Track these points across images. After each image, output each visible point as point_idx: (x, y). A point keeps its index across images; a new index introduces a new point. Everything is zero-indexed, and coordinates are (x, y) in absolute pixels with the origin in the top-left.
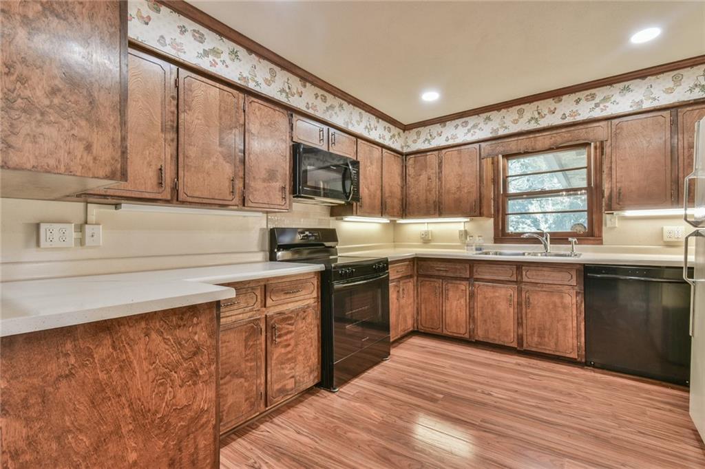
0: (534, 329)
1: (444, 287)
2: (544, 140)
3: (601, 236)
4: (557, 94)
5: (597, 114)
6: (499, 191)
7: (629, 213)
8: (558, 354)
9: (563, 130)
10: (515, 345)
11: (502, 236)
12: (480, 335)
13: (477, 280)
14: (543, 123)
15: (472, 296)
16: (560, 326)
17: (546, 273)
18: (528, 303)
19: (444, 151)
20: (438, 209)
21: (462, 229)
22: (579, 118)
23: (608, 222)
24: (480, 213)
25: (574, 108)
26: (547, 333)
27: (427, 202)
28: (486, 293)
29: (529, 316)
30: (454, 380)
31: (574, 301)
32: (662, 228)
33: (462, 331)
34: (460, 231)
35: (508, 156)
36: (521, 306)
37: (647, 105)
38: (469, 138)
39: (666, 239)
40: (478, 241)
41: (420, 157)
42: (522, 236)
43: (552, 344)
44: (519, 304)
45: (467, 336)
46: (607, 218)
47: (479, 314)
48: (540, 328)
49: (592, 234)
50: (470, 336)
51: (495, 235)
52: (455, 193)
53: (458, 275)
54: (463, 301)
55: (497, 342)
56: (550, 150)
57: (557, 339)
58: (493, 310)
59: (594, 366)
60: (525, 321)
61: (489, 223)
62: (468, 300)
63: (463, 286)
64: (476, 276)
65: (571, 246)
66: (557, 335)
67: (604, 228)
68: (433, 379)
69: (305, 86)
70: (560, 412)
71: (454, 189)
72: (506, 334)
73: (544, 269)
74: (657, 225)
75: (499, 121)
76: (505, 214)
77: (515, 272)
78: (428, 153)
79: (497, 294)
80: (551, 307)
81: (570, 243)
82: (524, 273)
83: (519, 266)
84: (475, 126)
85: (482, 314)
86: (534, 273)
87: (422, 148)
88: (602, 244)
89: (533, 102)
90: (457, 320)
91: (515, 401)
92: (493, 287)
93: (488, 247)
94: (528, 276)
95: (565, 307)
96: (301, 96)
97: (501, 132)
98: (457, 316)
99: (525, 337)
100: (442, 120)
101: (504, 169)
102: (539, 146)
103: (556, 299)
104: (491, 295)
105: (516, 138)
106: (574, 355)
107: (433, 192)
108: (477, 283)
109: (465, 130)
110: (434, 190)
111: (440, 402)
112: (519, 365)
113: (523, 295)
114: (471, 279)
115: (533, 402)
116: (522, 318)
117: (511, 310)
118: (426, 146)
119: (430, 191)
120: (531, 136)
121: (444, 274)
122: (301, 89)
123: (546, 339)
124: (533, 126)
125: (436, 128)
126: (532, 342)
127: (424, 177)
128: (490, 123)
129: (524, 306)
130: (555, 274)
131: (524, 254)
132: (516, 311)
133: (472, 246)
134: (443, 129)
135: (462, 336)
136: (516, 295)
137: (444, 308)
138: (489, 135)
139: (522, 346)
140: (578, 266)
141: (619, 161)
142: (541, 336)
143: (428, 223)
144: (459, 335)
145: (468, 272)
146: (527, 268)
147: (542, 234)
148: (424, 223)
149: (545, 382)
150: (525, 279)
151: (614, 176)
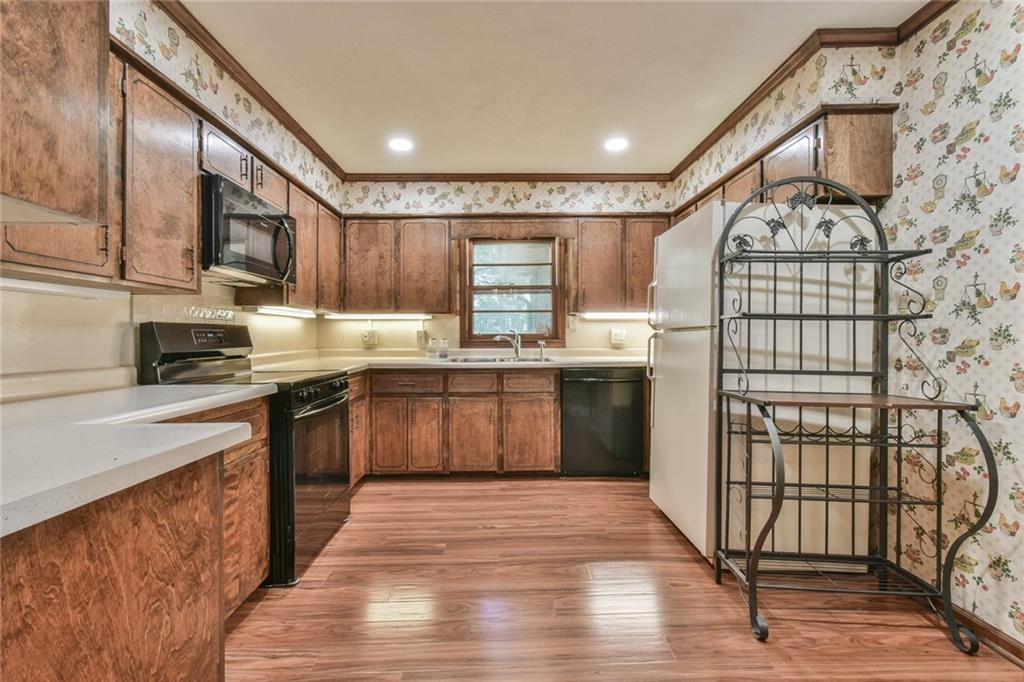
0: (515, 446)
1: (410, 408)
2: (519, 228)
3: (564, 339)
4: (533, 179)
5: (567, 209)
6: (465, 283)
7: (588, 315)
8: (537, 469)
9: (537, 220)
10: (495, 468)
11: (468, 339)
12: (456, 464)
13: (452, 394)
14: (519, 208)
15: (447, 415)
16: (539, 437)
17: (527, 381)
18: (509, 416)
19: (403, 222)
20: (393, 300)
21: (421, 329)
22: (552, 211)
23: (571, 324)
24: (449, 309)
25: (547, 197)
26: (527, 448)
27: (377, 291)
28: (463, 409)
29: (510, 431)
30: (446, 523)
31: (552, 409)
32: (610, 332)
33: (434, 464)
34: (419, 332)
35: (475, 240)
36: (502, 420)
37: (605, 210)
38: (437, 210)
39: (613, 341)
40: (443, 344)
41: (368, 226)
42: (495, 339)
43: (532, 460)
44: (500, 419)
45: (440, 468)
46: (570, 319)
47: (455, 438)
48: (520, 445)
49: (556, 337)
50: (444, 468)
51: (461, 338)
52: (417, 281)
53: (428, 390)
54: (434, 424)
55: (475, 469)
56: (525, 239)
57: (537, 453)
58: (471, 430)
59: (568, 475)
60: (505, 438)
61: (454, 321)
62: (441, 423)
63: (435, 403)
64: (451, 390)
65: (539, 350)
66: (537, 449)
67: (567, 331)
68: (423, 529)
69: (222, 77)
70: (562, 526)
71: (415, 275)
72: (486, 457)
73: (525, 375)
74: (605, 327)
75: (472, 195)
76: (471, 312)
77: (496, 382)
78: (380, 221)
79: (476, 410)
80: (531, 418)
81: (539, 346)
82: (505, 382)
83: (500, 373)
84: (444, 196)
85: (459, 438)
86: (515, 381)
87: (372, 212)
88: (564, 347)
89: (509, 181)
90: (426, 451)
91: (519, 527)
92: (472, 401)
93: (453, 353)
94: (510, 385)
95: (544, 417)
96: (216, 93)
97: (475, 210)
98: (427, 443)
99: (505, 457)
100: (402, 179)
101: (471, 256)
102: (514, 233)
103: (536, 408)
104: (469, 411)
105: (490, 221)
106: (551, 468)
107: (387, 277)
108: (451, 398)
109: (432, 198)
110: (388, 275)
111: (446, 552)
112: (503, 489)
113: (504, 407)
114: (445, 394)
115: (536, 523)
116: (502, 435)
117: (492, 427)
118: (376, 210)
119: (382, 274)
120: (506, 221)
121: (410, 390)
122: (216, 80)
123: (527, 455)
124: (507, 210)
125: (392, 188)
126: (513, 462)
127: (373, 253)
128: (462, 195)
129: (505, 421)
130: (539, 381)
131: (495, 360)
132: (496, 427)
133: (435, 352)
134: (402, 191)
135: (434, 469)
136: (496, 408)
137: (410, 436)
138: (461, 211)
139: (502, 468)
140: (556, 371)
141: (584, 262)
142: (521, 453)
143: (372, 320)
144: (430, 470)
145: (441, 385)
146: (508, 376)
147: (513, 336)
148: (367, 320)
149: (536, 501)
150: (506, 389)
151: (580, 277)
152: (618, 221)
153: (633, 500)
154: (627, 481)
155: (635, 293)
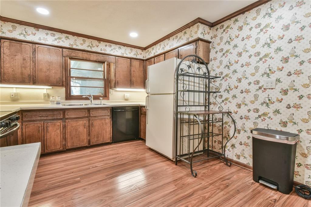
0: (95, 136)
1: (45, 126)
2: (94, 57)
3: (109, 97)
4: (99, 40)
5: (112, 53)
6: (68, 74)
7: (118, 89)
8: (104, 142)
9: (101, 55)
10: (87, 145)
11: (69, 96)
12: (69, 145)
13: (67, 119)
14: (94, 49)
15: (65, 127)
16: (104, 132)
17: (100, 112)
18: (92, 124)
19: (37, 46)
21: (45, 92)
22: (106, 52)
23: (111, 92)
24: (62, 85)
25: (105, 47)
26: (100, 136)
27: (22, 75)
28: (71, 124)
29: (93, 130)
30: (75, 170)
31: (109, 121)
32: (124, 95)
33: (59, 147)
34: (44, 94)
36: (90, 127)
37: (125, 55)
38: (56, 43)
39: (125, 98)
40: (58, 99)
41: (17, 45)
42: (83, 97)
43: (102, 139)
44: (89, 126)
45: (61, 149)
46: (111, 90)
47: (68, 136)
48: (97, 135)
49: (106, 96)
50: (63, 149)
51: (66, 96)
52: (45, 72)
53: (55, 118)
54: (58, 131)
55: (78, 146)
56: (95, 61)
57: (103, 137)
58: (76, 132)
59: (114, 143)
60: (91, 133)
61: (63, 90)
62: (62, 130)
63: (58, 123)
64: (67, 117)
65: (100, 101)
66: (103, 135)
67: (110, 94)
68: (64, 175)
70: (122, 160)
71: (45, 69)
72: (83, 141)
73: (99, 110)
74: (122, 94)
75: (73, 41)
76: (70, 86)
77: (87, 113)
78: (23, 43)
79: (78, 124)
80: (101, 125)
81: (100, 100)
82: (91, 113)
83: (89, 110)
84: (59, 38)
85: (70, 135)
86: (95, 112)
87: (18, 38)
88: (109, 100)
89: (90, 39)
90: (54, 143)
91: (106, 164)
92: (76, 121)
93: (62, 102)
94: (93, 113)
95: (106, 124)
97: (74, 47)
98: (55, 140)
99: (91, 140)
100: (37, 27)
101: (70, 65)
102: (92, 59)
103: (103, 121)
104: (75, 125)
105: (81, 52)
106: (109, 141)
107: (28, 69)
108: (67, 120)
109: (53, 38)
110: (29, 68)
111: (81, 181)
112: (92, 152)
113: (91, 122)
114: (64, 119)
115: (112, 161)
116: (90, 132)
117: (85, 130)
118: (21, 38)
119: (25, 68)
120: (88, 53)
121: (45, 118)
123: (100, 138)
124: (89, 49)
125: (31, 30)
126: (94, 141)
127: (19, 57)
128: (68, 40)
129: (91, 127)
130: (103, 112)
131: (82, 105)
132: (87, 129)
133: (54, 102)
134: (37, 32)
135: (58, 149)
136: (87, 122)
137: (45, 138)
138: (68, 46)
139: (90, 144)
140: (110, 108)
141: (118, 72)
142: (98, 137)
143: (16, 88)
144: (56, 150)
145: (62, 116)
146: (92, 110)
147: (90, 96)
148: (13, 88)
149: (107, 153)
150: (91, 115)
151: (116, 76)
152: (129, 59)
153: (139, 147)
154: (134, 141)
155: (134, 83)
